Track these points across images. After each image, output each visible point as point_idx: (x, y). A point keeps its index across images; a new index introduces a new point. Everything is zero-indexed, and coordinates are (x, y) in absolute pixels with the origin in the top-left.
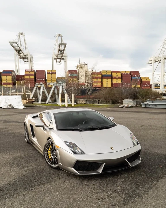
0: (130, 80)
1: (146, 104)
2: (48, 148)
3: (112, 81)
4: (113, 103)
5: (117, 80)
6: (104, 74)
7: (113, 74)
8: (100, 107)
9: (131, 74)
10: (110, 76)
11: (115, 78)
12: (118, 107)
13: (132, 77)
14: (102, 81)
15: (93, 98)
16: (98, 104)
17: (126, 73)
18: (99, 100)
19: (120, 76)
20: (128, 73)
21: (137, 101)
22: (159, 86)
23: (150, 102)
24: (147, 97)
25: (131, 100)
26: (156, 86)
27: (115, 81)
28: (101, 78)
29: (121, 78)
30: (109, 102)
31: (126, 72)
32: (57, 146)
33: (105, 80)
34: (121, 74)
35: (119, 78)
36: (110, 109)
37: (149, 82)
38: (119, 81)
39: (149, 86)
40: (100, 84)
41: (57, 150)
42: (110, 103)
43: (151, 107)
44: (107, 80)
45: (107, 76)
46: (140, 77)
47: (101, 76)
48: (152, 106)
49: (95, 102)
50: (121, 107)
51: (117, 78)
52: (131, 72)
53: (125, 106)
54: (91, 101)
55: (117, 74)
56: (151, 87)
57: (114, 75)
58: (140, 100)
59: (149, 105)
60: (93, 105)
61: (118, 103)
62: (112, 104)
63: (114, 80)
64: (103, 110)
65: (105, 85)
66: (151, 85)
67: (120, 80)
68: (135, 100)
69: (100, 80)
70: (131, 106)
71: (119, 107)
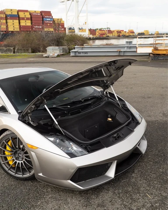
0: (42, 22)
1: (75, 52)
2: (5, 148)
3: (19, 23)
4: (34, 51)
5: (26, 21)
6: (8, 13)
7: (20, 13)
8: (19, 58)
9: (41, 15)
10: (17, 16)
11: (23, 19)
12: (42, 56)
13: (43, 18)
14: (7, 22)
15: (6, 46)
16: (14, 53)
17: (36, 13)
18: (14, 49)
19: (29, 16)
20: (38, 13)
21: (63, 48)
22: (74, 29)
23: (79, 49)
24: (73, 43)
25: (57, 48)
26: (70, 29)
27: (23, 23)
28: (5, 18)
29: (30, 19)
30: (28, 50)
31: (35, 11)
32: (30, 146)
33: (10, 22)
34: (30, 14)
35: (28, 19)
36: (32, 59)
37: (63, 25)
38: (28, 23)
39: (63, 29)
40: (5, 27)
41: (32, 152)
42: (29, 52)
43: (82, 55)
44: (13, 21)
45: (13, 17)
46: (52, 18)
47: (5, 16)
48: (82, 53)
49: (10, 51)
50: (46, 57)
51: (25, 19)
52: (41, 12)
53: (51, 55)
54: (4, 49)
55: (24, 13)
56: (65, 31)
57: (21, 15)
58: (66, 47)
59: (79, 53)
60: (7, 55)
61: (39, 51)
62: (32, 53)
63: (21, 21)
64: (25, 62)
65: (11, 29)
66: (65, 29)
67: (30, 21)
68: (61, 47)
69: (4, 21)
70: (57, 55)
71: (44, 57)
